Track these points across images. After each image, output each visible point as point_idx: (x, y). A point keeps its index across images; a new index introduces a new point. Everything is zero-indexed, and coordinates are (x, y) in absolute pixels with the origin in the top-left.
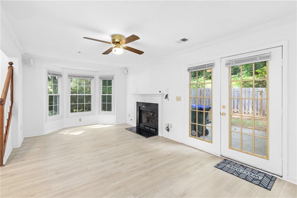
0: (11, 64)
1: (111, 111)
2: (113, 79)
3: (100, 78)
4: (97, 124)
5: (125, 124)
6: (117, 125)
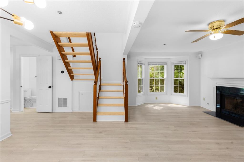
0: (124, 59)
1: (183, 93)
2: (186, 64)
3: (172, 64)
4: (169, 103)
5: (199, 107)
6: (190, 107)
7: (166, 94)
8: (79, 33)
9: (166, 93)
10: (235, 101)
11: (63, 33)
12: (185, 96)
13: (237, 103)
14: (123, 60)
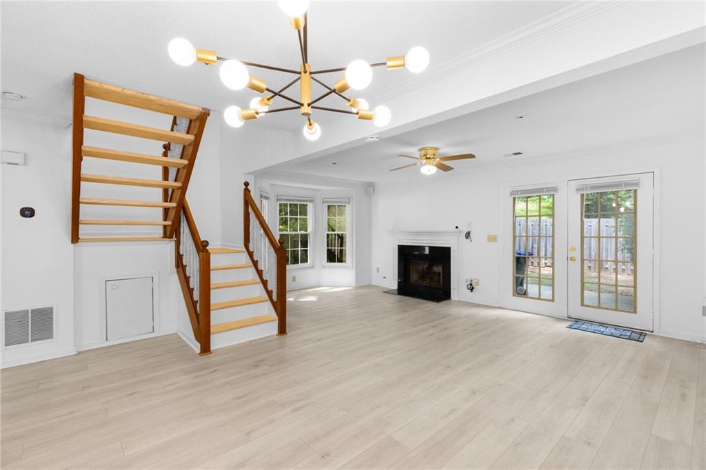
1: (345, 262)
2: (349, 203)
3: (324, 202)
4: (319, 286)
5: (370, 286)
6: (357, 288)
7: (313, 267)
8: (181, 104)
9: (311, 265)
10: (421, 267)
11: (125, 91)
12: (349, 267)
13: (423, 270)
14: (244, 187)
